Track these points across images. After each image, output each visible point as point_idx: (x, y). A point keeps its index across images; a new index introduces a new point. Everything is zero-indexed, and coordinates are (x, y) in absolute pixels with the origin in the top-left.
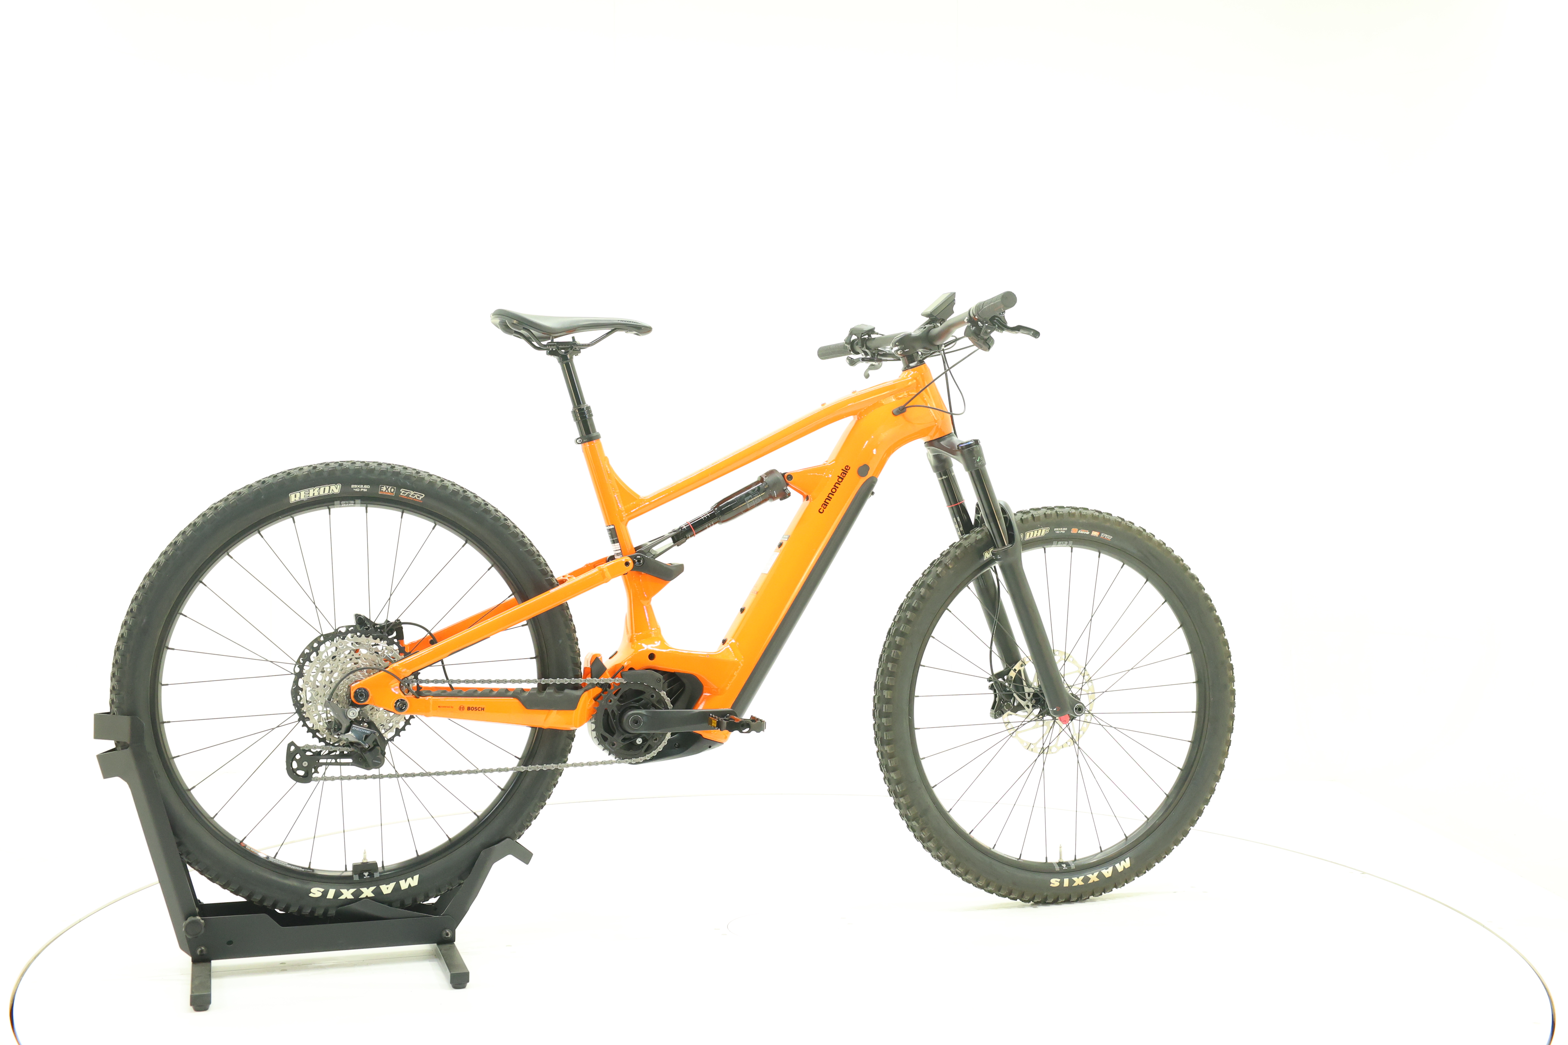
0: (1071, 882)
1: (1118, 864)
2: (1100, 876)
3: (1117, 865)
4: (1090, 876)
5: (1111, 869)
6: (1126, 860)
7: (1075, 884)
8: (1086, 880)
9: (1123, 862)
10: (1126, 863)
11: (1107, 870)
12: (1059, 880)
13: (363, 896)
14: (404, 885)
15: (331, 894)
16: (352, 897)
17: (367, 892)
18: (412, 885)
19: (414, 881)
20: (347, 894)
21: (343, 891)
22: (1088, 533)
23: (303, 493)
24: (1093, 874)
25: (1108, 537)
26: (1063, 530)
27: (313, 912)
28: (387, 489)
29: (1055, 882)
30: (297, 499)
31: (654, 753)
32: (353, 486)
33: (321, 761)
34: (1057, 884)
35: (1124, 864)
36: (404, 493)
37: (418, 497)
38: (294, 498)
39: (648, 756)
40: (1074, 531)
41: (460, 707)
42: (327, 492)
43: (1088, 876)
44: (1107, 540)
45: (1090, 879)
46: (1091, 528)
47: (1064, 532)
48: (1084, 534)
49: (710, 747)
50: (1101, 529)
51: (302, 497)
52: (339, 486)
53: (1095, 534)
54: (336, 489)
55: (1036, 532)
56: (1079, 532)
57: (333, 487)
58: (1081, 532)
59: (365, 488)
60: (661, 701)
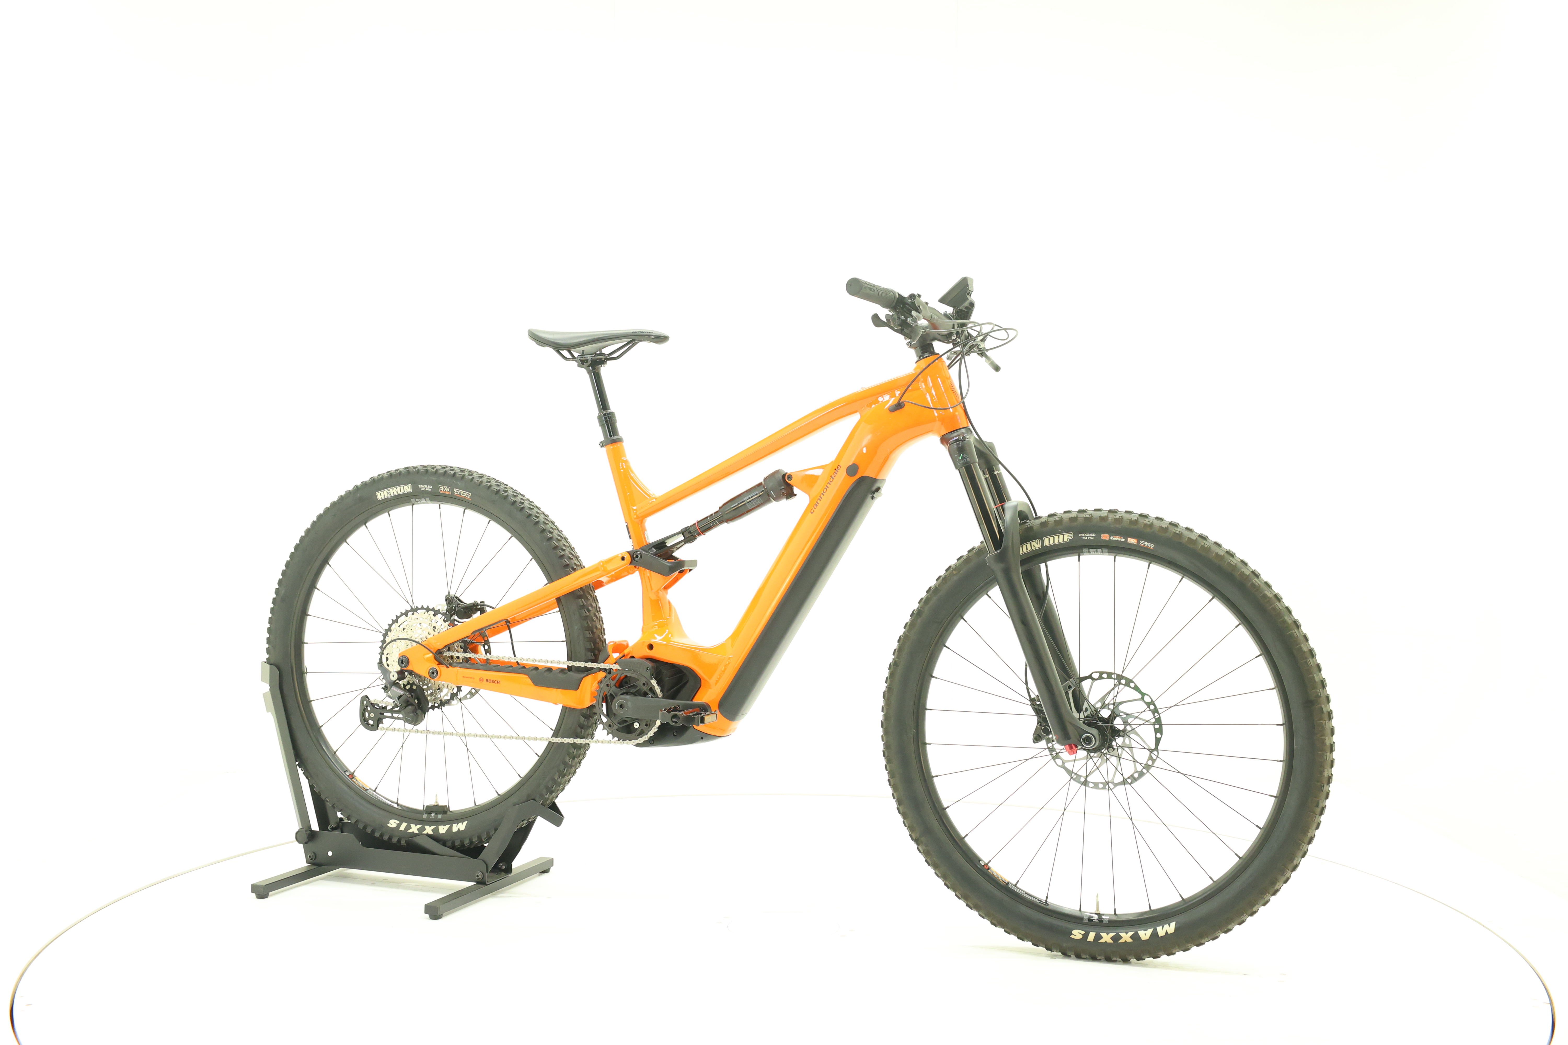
0: (1098, 937)
1: (1161, 927)
2: (1136, 937)
3: (1159, 929)
4: (1122, 934)
5: (1150, 931)
6: (1171, 924)
7: (1102, 941)
8: (1116, 938)
9: (1166, 926)
10: (1170, 928)
11: (1145, 932)
12: (1083, 932)
13: (425, 832)
14: (455, 828)
15: (403, 827)
16: (417, 832)
17: (429, 830)
18: (461, 830)
19: (461, 826)
20: (414, 829)
21: (413, 826)
22: (1123, 540)
23: (385, 492)
24: (1127, 933)
25: (1151, 546)
26: (1091, 536)
27: (390, 838)
28: (444, 489)
29: (1077, 934)
30: (383, 497)
31: (645, 738)
32: (420, 486)
33: (385, 714)
34: (1080, 937)
35: (1167, 929)
36: (456, 492)
37: (467, 496)
38: (381, 495)
39: (641, 740)
40: (1105, 537)
41: (480, 679)
42: (402, 491)
43: (1121, 934)
44: (1148, 548)
45: (1122, 938)
46: (1127, 533)
47: (1092, 538)
48: (1118, 540)
49: (702, 738)
50: (1139, 535)
51: (386, 496)
52: (410, 486)
53: (1132, 541)
54: (408, 489)
55: (1056, 537)
56: (1112, 538)
57: (406, 487)
58: (1114, 539)
59: (429, 488)
60: (652, 690)
